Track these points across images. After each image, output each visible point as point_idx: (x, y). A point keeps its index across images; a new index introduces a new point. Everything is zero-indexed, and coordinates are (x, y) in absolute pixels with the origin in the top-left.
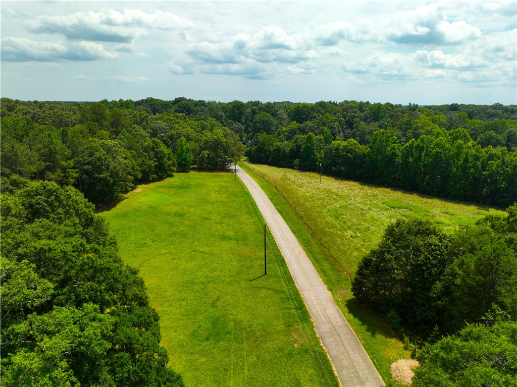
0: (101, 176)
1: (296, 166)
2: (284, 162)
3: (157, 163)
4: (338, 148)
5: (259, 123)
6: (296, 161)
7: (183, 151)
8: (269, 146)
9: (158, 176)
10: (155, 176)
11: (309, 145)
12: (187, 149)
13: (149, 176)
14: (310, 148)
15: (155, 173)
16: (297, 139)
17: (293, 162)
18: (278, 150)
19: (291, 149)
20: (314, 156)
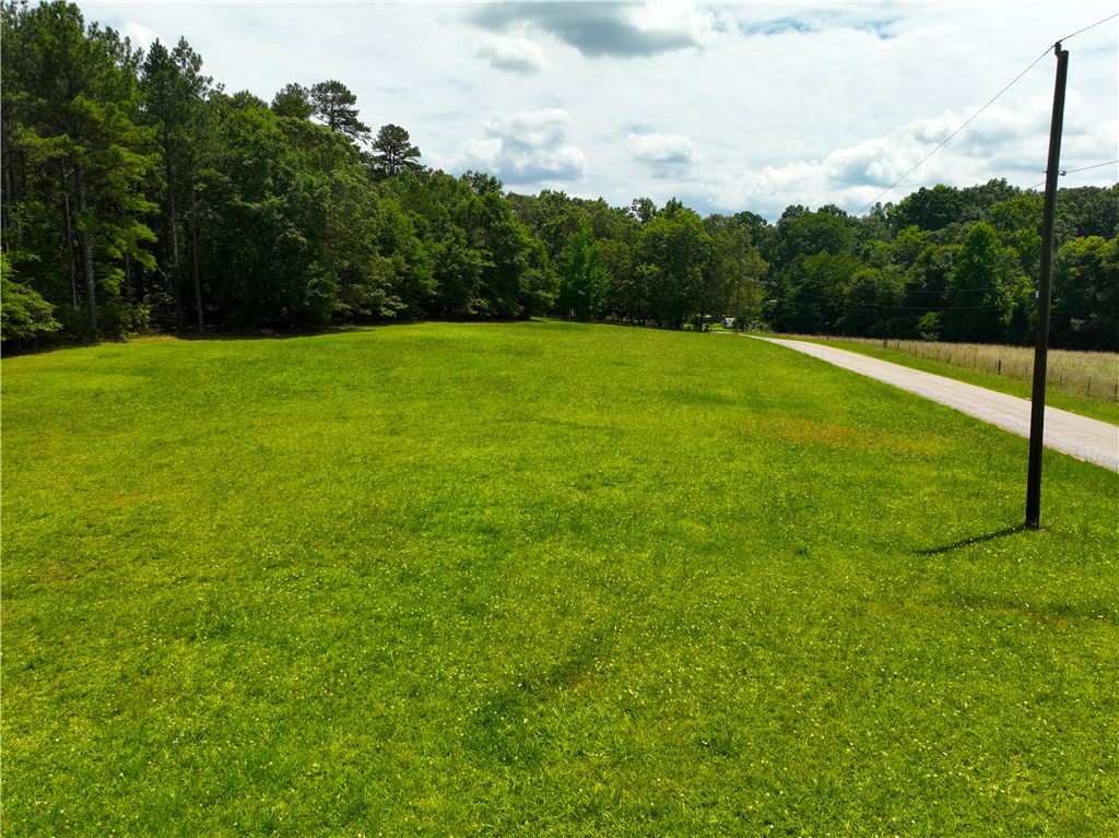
0: (255, 206)
1: (927, 333)
2: (888, 324)
3: (492, 264)
4: (1092, 257)
5: (805, 238)
6: (929, 318)
7: (580, 260)
8: (836, 282)
9: (494, 304)
10: (484, 302)
11: (976, 258)
12: (595, 255)
13: (463, 299)
14: (979, 269)
15: (484, 293)
16: (930, 253)
17: (917, 322)
18: (867, 291)
19: (908, 286)
20: (995, 295)
